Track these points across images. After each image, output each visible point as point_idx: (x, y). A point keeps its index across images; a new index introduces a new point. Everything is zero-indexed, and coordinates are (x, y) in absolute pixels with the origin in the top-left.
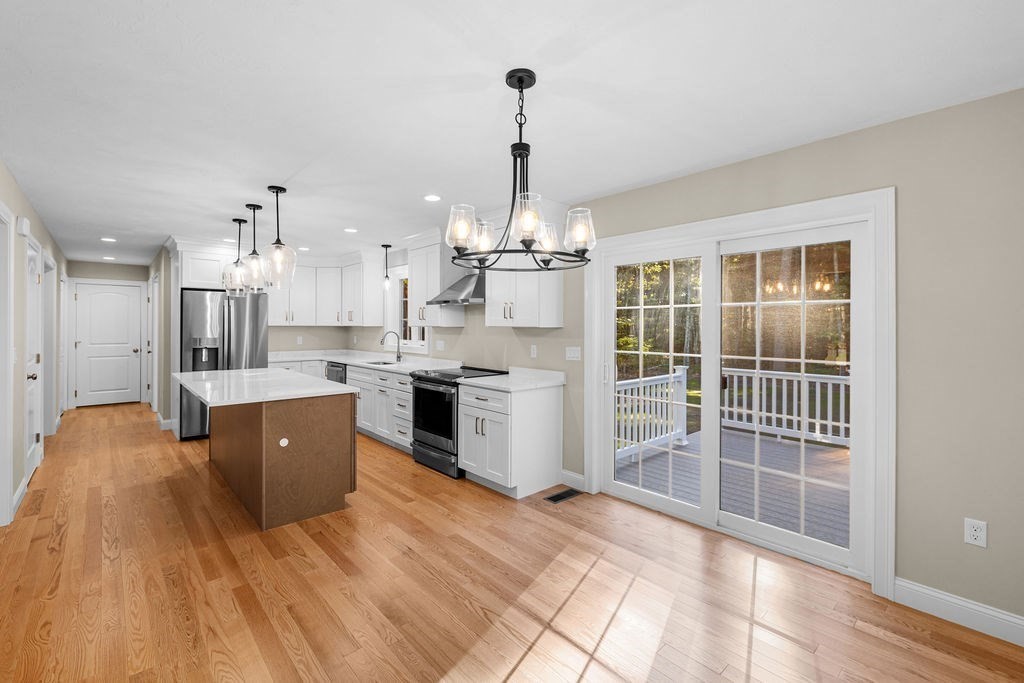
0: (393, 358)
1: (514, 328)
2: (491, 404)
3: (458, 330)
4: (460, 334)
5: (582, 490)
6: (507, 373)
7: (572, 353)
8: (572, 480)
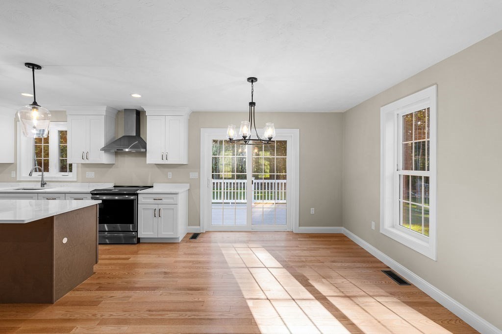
0: (39, 185)
1: (156, 164)
2: (164, 201)
3: (109, 166)
4: (111, 167)
5: (199, 232)
6: (153, 187)
7: (193, 175)
8: (194, 229)
